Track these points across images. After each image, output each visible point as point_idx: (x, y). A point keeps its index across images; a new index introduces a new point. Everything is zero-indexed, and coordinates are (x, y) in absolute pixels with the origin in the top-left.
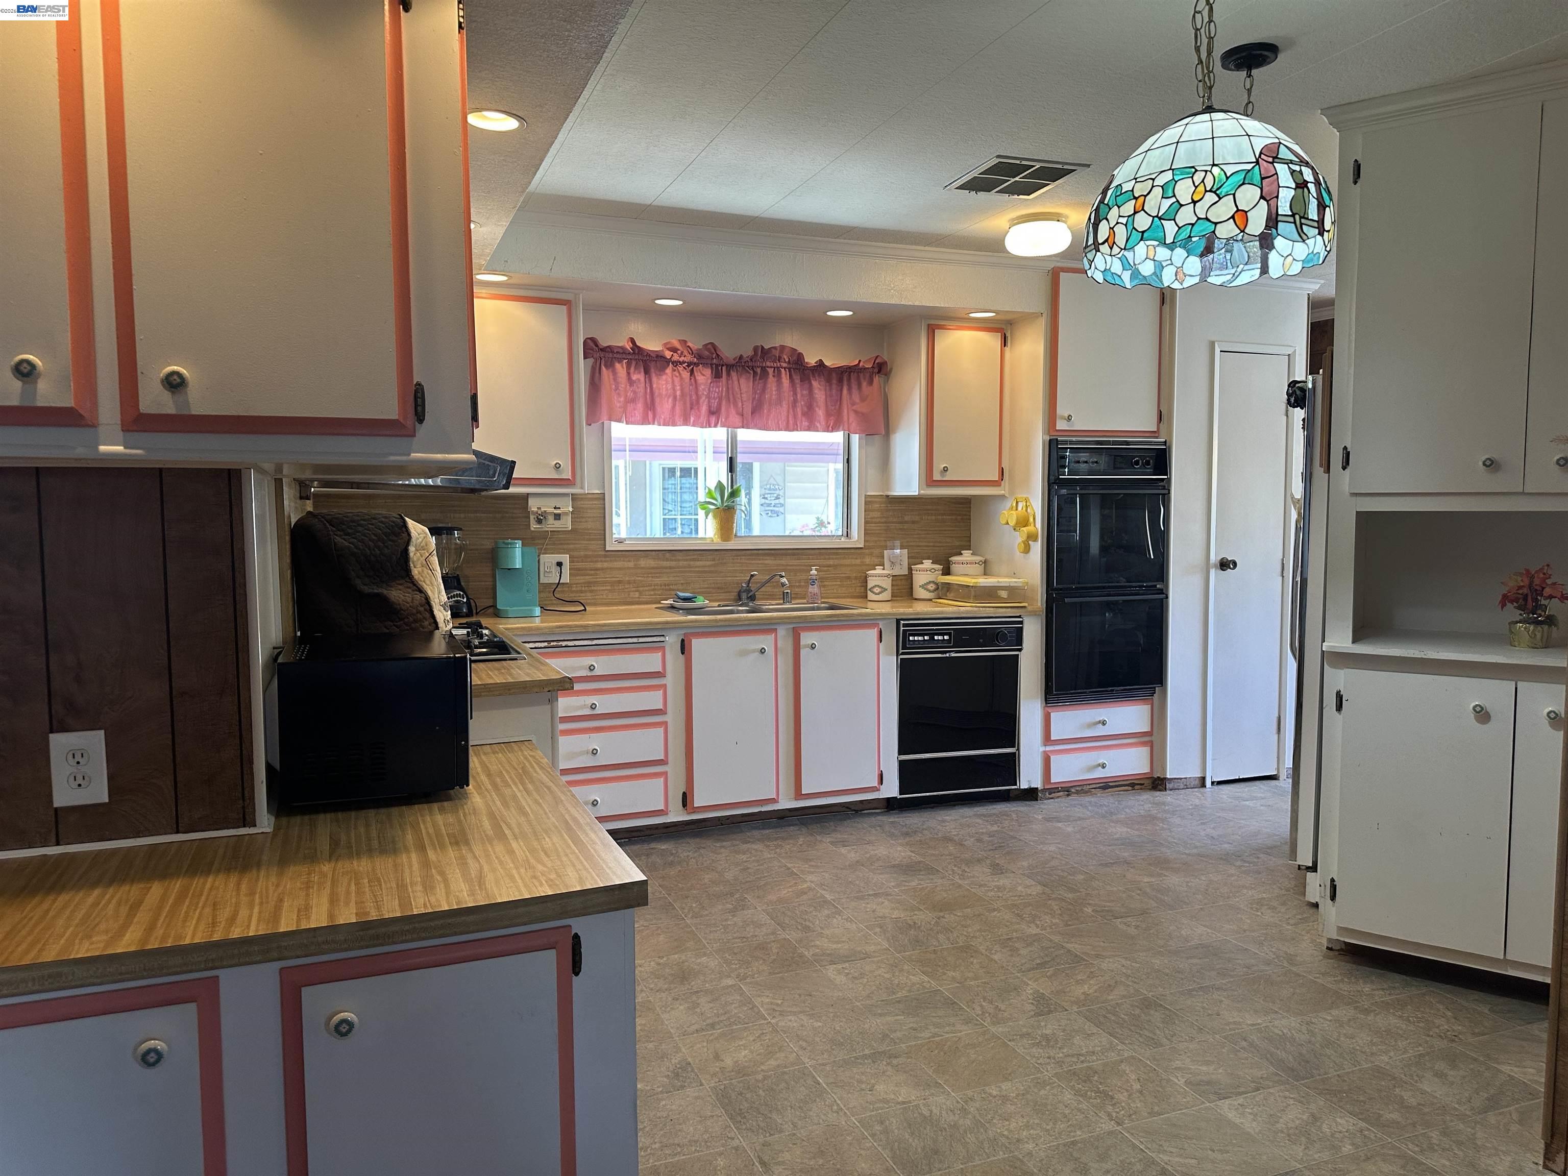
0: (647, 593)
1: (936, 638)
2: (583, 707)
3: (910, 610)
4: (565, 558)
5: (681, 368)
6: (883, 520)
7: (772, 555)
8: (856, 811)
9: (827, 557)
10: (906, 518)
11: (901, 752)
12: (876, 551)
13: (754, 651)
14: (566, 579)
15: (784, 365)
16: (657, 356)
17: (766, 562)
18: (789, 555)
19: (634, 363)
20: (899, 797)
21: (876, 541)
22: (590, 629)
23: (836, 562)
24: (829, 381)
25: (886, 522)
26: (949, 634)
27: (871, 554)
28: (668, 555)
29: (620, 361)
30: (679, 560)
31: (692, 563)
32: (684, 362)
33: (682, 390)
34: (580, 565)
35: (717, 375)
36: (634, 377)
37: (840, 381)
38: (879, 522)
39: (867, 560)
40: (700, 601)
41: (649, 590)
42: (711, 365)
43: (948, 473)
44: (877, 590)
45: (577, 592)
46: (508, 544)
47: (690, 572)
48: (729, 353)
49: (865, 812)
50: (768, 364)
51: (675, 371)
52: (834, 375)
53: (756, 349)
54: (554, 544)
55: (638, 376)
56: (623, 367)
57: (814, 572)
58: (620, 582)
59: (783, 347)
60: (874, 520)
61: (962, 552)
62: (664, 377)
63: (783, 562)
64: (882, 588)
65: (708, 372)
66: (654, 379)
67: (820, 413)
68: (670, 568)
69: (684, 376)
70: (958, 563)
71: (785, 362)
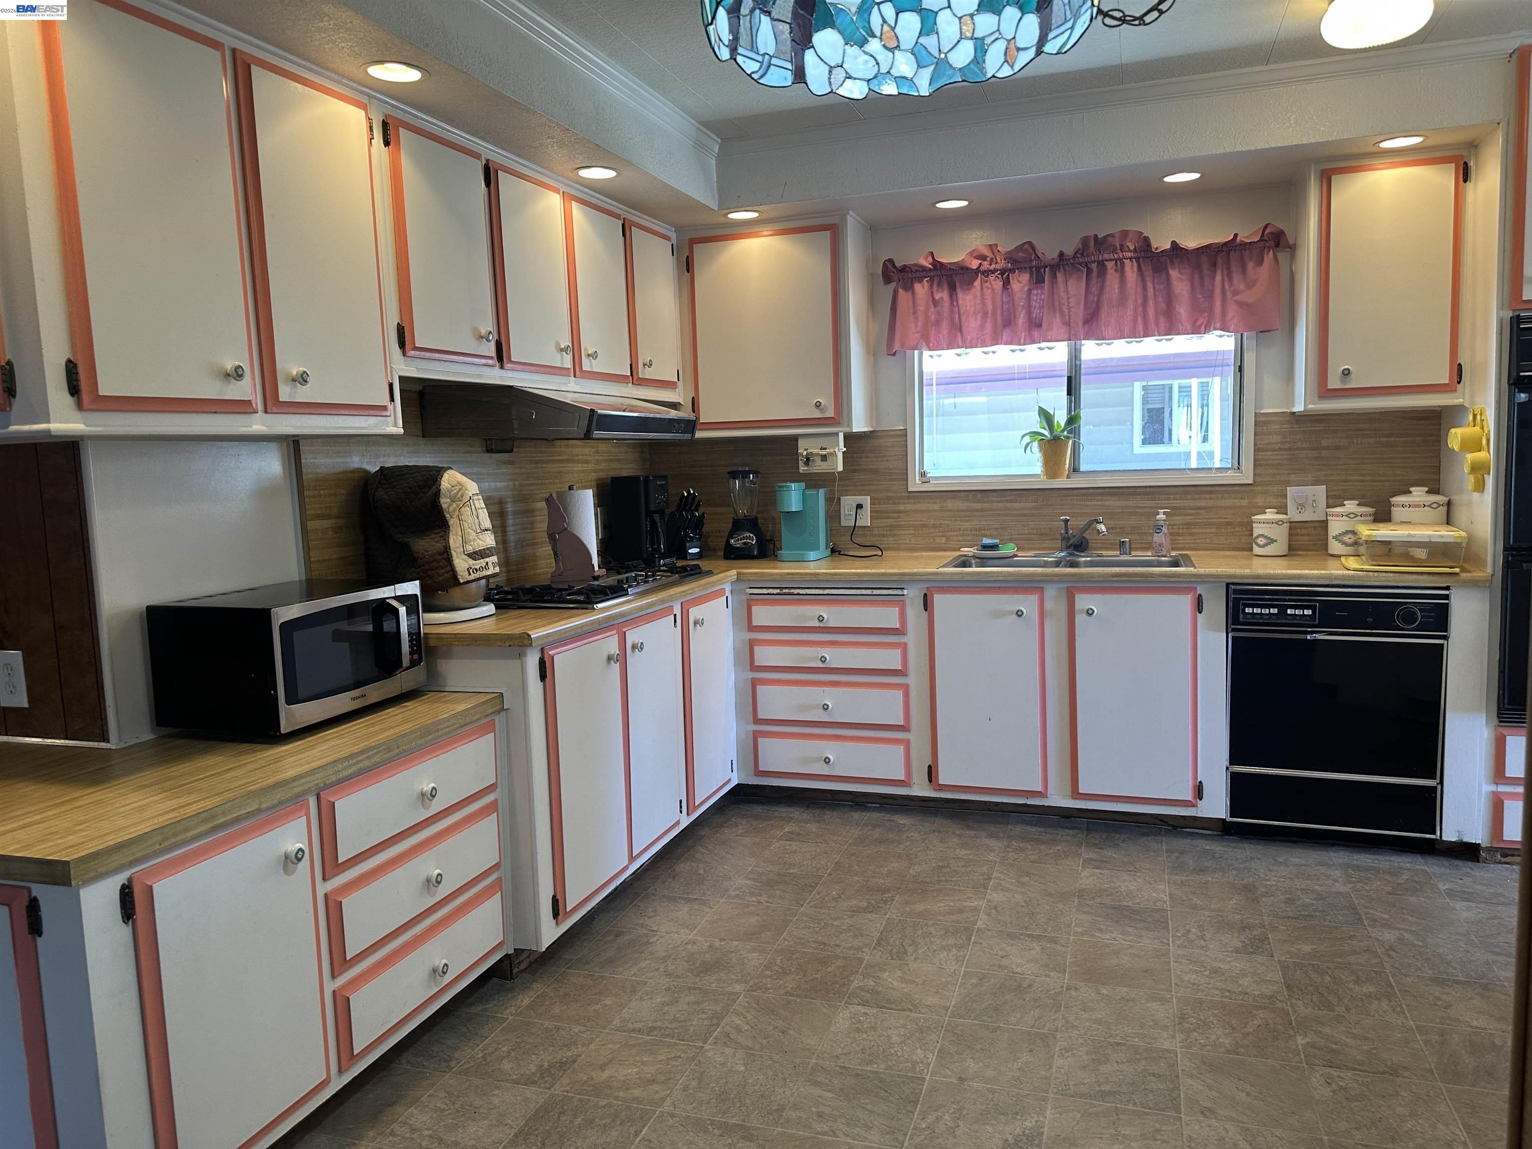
0: (955, 538)
1: (1289, 611)
2: (813, 659)
3: (1247, 571)
4: (866, 500)
5: (992, 278)
6: (1287, 446)
7: (1115, 494)
8: (1175, 827)
9: (1196, 496)
10: (1325, 443)
11: (1234, 760)
12: (1275, 489)
13: (1010, 613)
14: (865, 519)
15: (1129, 255)
16: (962, 268)
17: (1107, 503)
18: (1139, 494)
19: (936, 280)
20: (1229, 819)
21: (1274, 475)
22: (821, 578)
23: (1210, 503)
24: (1198, 267)
25: (1290, 449)
26: (1313, 608)
27: (1265, 492)
28: (979, 496)
29: (920, 280)
30: (992, 502)
31: (1008, 505)
32: (995, 271)
33: (994, 303)
34: (883, 507)
35: (1039, 280)
36: (937, 297)
37: (1214, 265)
38: (1280, 449)
39: (1260, 500)
40: (1009, 549)
41: (957, 536)
42: (1031, 268)
43: (1352, 376)
44: (1261, 541)
45: (879, 536)
46: (783, 487)
47: (1007, 515)
48: (1048, 251)
49: (1188, 830)
50: (1106, 256)
51: (986, 282)
52: (1204, 258)
53: (1085, 241)
54: (855, 485)
55: (943, 295)
56: (923, 288)
57: (1161, 516)
58: (924, 526)
59: (1125, 234)
60: (1270, 446)
61: (1411, 489)
62: (973, 290)
63: (1130, 503)
64: (1269, 538)
65: (1025, 277)
66: (960, 295)
67: (1183, 311)
68: (982, 510)
69: (995, 286)
70: (1398, 506)
71: (1130, 251)
